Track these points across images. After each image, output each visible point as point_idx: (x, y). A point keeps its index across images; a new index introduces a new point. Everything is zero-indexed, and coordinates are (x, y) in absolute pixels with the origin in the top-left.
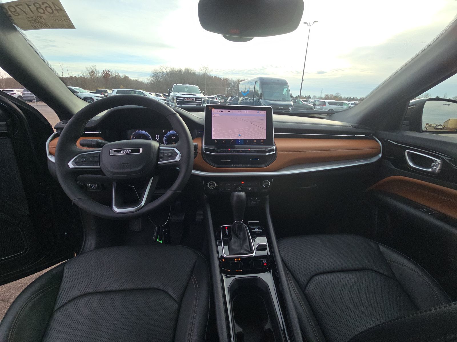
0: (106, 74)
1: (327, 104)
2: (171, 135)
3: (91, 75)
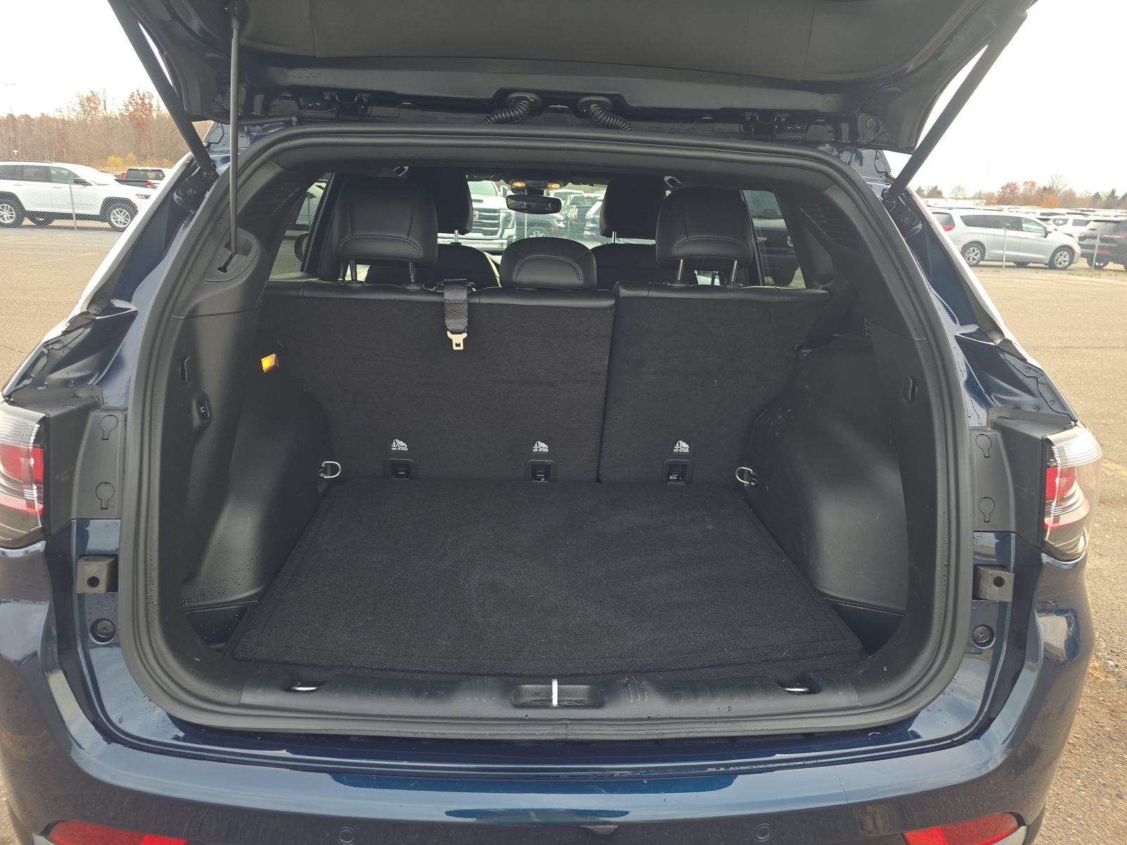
0: (141, 104)
1: (958, 222)
3: (85, 111)
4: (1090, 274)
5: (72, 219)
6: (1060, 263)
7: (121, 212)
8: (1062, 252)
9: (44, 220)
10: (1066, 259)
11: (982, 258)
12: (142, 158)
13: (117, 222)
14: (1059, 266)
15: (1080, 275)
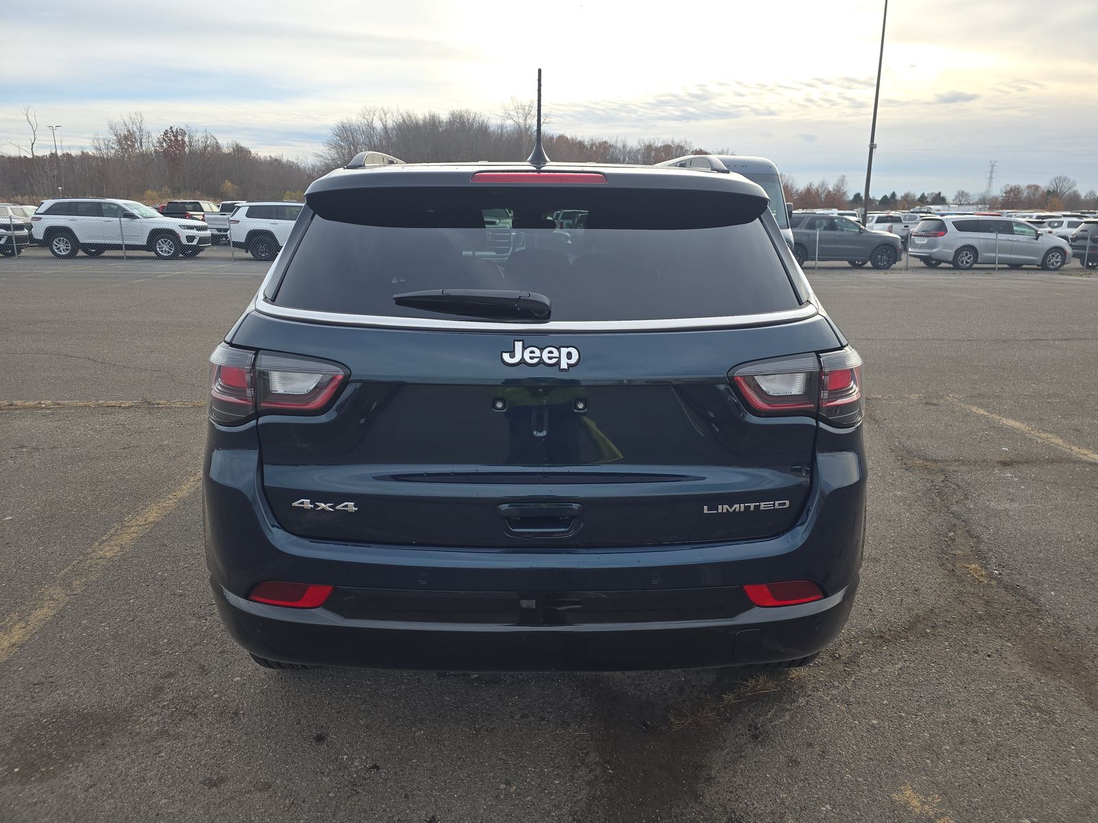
0: (174, 140)
1: (951, 228)
3: (122, 149)
4: (1082, 273)
5: (122, 249)
6: (1053, 264)
7: (166, 242)
8: (1054, 254)
9: (96, 251)
10: (1059, 260)
11: (975, 261)
12: (176, 191)
13: (162, 251)
14: (1051, 267)
15: (1071, 275)
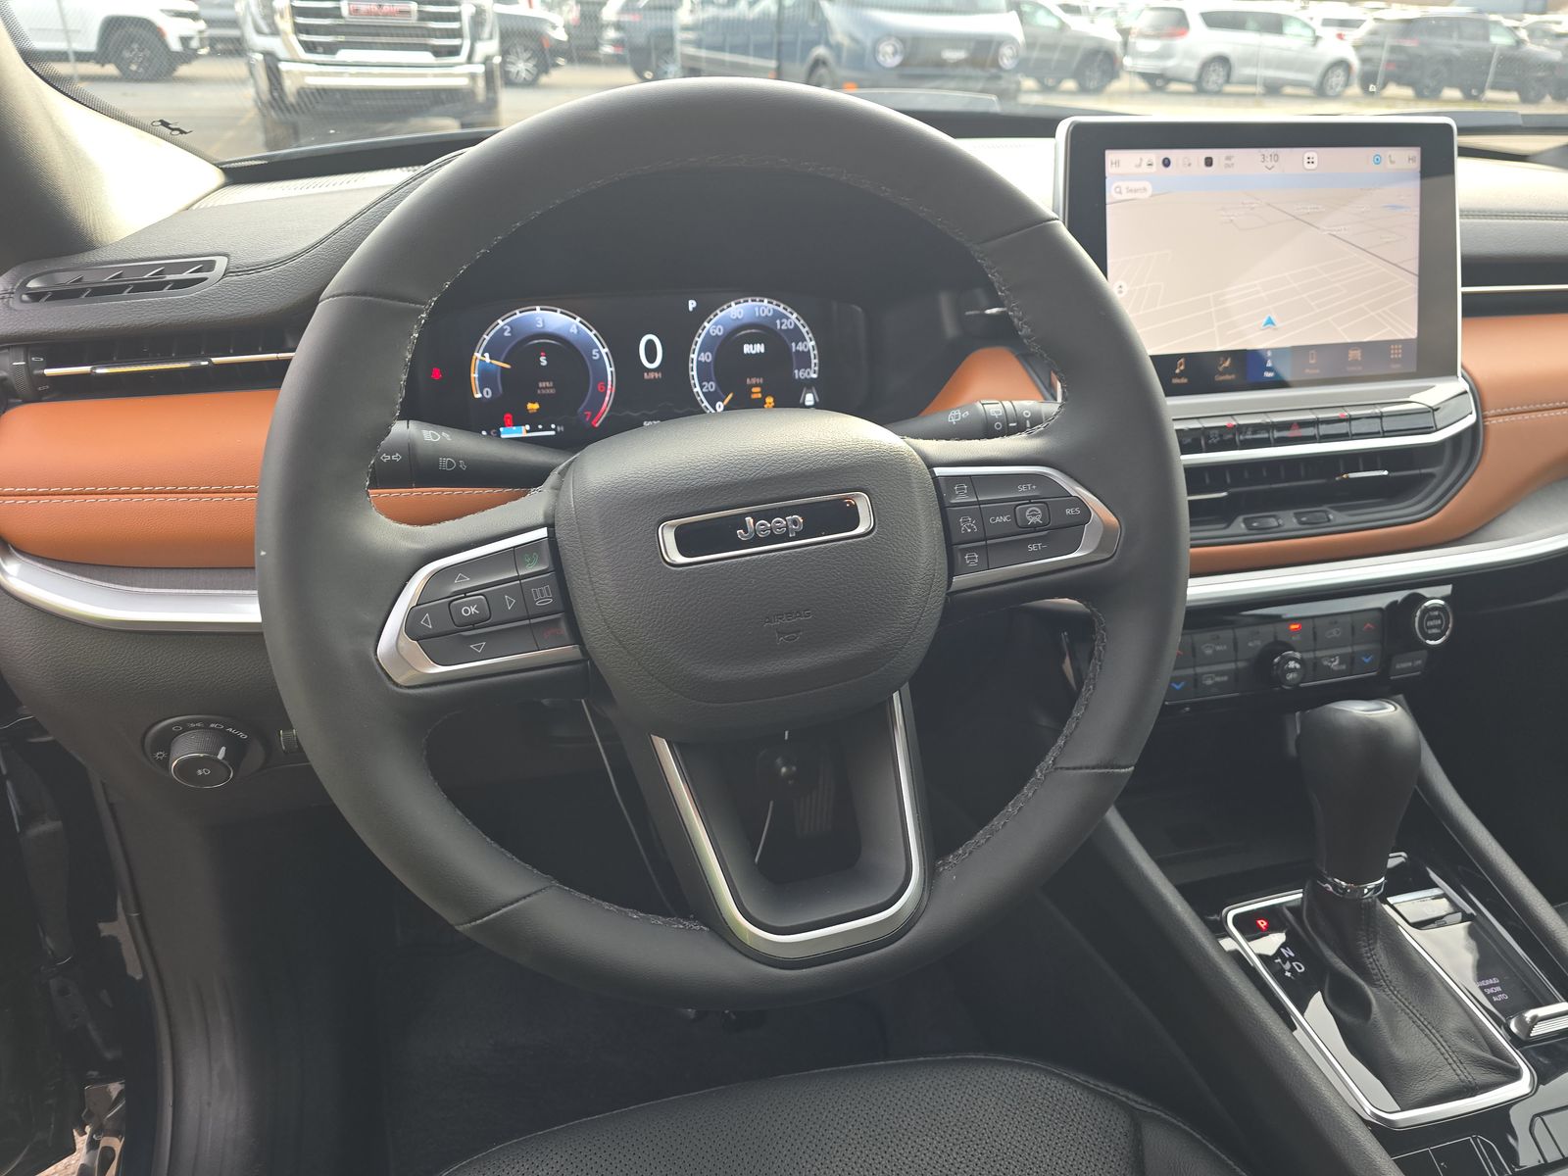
1: (1196, 23)
2: (737, 335)
8: (1335, 71)
10: (1341, 80)
11: (1228, 80)
